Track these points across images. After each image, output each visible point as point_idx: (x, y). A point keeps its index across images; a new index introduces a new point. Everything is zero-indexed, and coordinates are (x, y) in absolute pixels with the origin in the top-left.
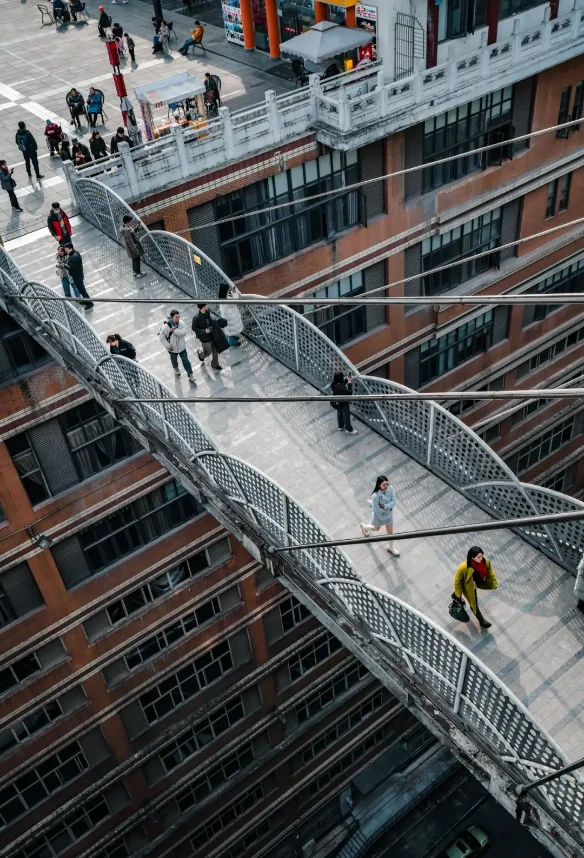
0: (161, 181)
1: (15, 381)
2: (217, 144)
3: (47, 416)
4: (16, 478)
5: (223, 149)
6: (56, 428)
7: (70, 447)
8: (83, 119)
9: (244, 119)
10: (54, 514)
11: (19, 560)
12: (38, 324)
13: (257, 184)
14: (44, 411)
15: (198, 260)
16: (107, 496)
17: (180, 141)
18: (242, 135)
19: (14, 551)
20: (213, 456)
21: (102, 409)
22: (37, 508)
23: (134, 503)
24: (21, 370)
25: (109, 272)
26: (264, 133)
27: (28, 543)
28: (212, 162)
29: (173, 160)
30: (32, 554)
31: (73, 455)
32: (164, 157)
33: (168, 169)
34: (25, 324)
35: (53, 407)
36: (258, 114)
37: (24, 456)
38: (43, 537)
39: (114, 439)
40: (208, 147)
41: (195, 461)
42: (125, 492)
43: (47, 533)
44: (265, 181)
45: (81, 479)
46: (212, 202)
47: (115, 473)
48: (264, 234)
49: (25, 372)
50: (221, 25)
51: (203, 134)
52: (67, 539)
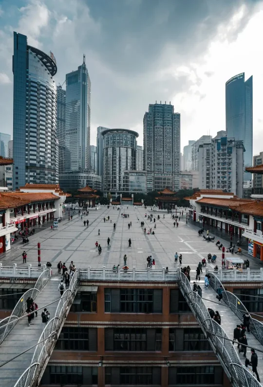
0: (228, 279)
1: (177, 313)
2: (245, 275)
3: (182, 327)
4: (168, 340)
5: (246, 277)
6: (182, 332)
7: (184, 339)
8: (210, 260)
9: (254, 272)
10: (174, 357)
11: (160, 365)
12: (191, 302)
13: (255, 289)
14: (181, 325)
15: (239, 303)
16: (189, 360)
17: (235, 272)
18: (252, 276)
19: (160, 362)
20: (239, 367)
21: (202, 332)
22: (170, 352)
23: (195, 367)
24: (180, 311)
25: (212, 296)
26: (259, 277)
27: (164, 362)
28: (243, 279)
29: (232, 276)
30: (163, 366)
31: (184, 342)
32: (230, 274)
33: (231, 277)
34: (188, 301)
35: (184, 325)
36: (258, 272)
37: (172, 335)
38: (169, 362)
39: (196, 342)
40: (242, 276)
41: (232, 365)
42: (194, 361)
43: (170, 362)
44: (257, 289)
45: (184, 350)
46: (241, 289)
47: (193, 354)
48: (254, 303)
49: (180, 313)
50: (247, 250)
51: (242, 272)
52: (173, 367)
